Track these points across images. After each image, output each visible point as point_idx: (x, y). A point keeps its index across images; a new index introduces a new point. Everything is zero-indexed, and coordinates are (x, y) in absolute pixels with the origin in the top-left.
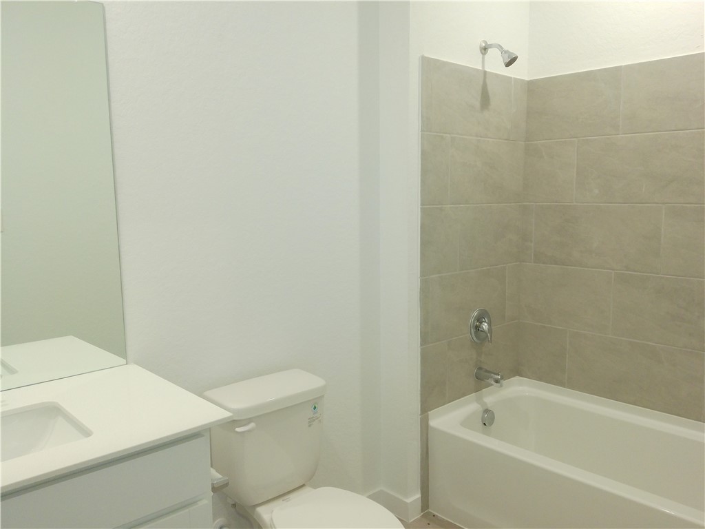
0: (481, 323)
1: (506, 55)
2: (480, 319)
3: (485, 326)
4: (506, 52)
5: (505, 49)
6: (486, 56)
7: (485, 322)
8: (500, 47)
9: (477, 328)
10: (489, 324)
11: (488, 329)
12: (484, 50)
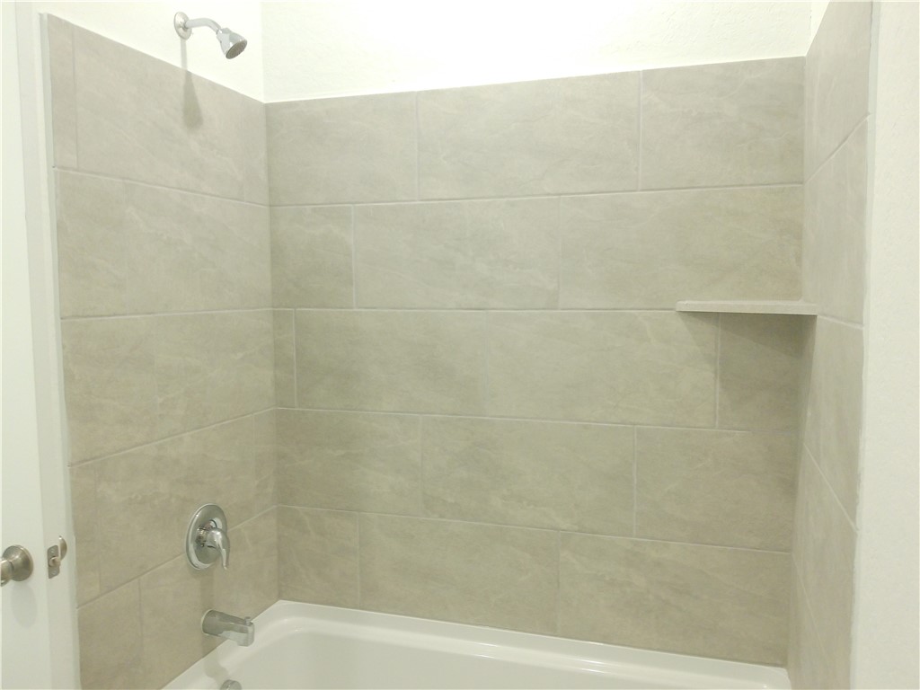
0: (208, 529)
1: (227, 36)
2: (204, 525)
3: (218, 536)
4: (226, 31)
5: (223, 26)
6: (187, 42)
7: (216, 528)
8: (215, 26)
9: (200, 542)
10: (224, 532)
11: (223, 541)
12: (184, 29)
